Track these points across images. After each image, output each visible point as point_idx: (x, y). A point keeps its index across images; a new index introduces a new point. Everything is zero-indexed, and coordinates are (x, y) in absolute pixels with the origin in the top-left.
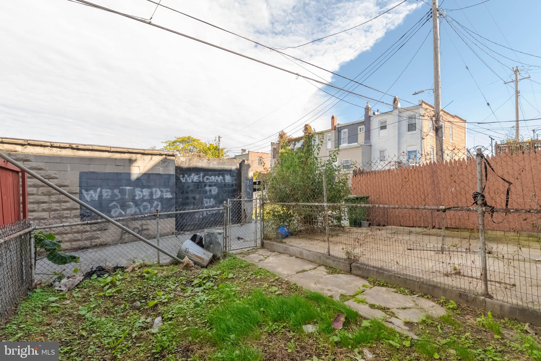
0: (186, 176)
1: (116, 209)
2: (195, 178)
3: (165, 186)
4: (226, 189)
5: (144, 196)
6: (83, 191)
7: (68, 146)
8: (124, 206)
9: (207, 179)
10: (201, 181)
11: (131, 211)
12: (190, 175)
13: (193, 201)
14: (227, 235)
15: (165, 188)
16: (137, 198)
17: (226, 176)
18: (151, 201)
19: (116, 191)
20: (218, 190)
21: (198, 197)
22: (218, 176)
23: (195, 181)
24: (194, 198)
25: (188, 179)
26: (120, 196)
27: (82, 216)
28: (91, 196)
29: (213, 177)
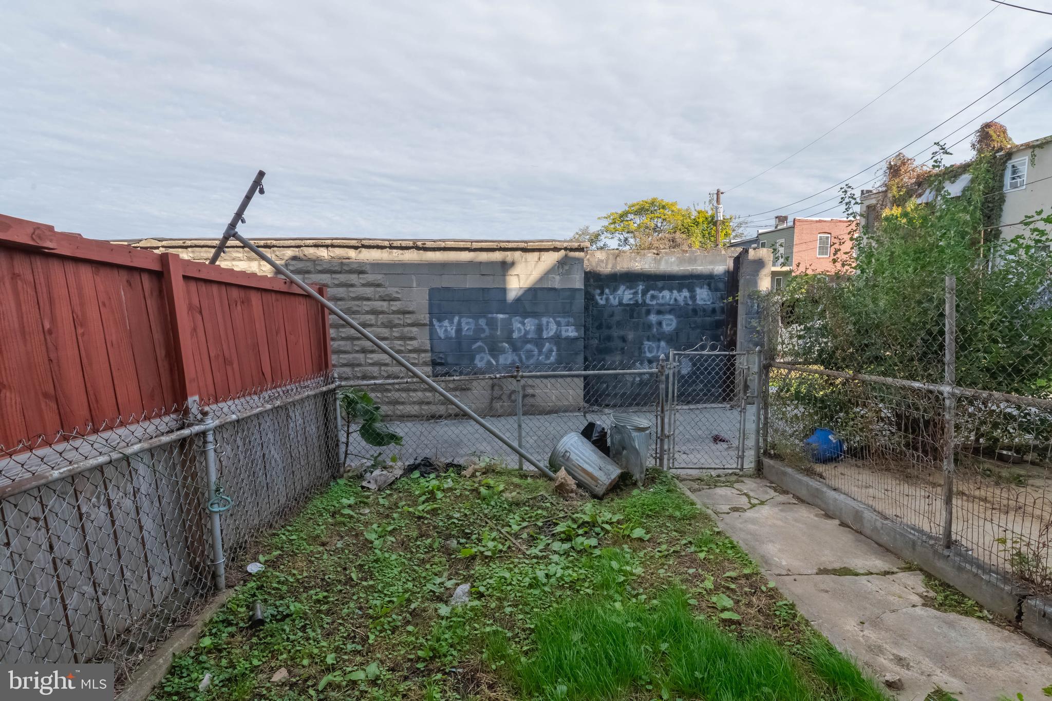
0: (607, 291)
1: (482, 355)
2: (625, 295)
3: (566, 313)
4: (698, 320)
5: (527, 333)
6: (435, 322)
7: (411, 244)
8: (495, 351)
9: (653, 297)
10: (640, 301)
11: (506, 359)
12: (615, 290)
13: (620, 344)
14: (666, 432)
15: (564, 317)
16: (515, 335)
17: (698, 290)
18: (539, 341)
19: (482, 322)
20: (678, 323)
21: (631, 336)
22: (680, 291)
23: (625, 301)
24: (624, 339)
25: (611, 297)
26: (487, 332)
27: (434, 364)
28: (446, 330)
29: (666, 293)
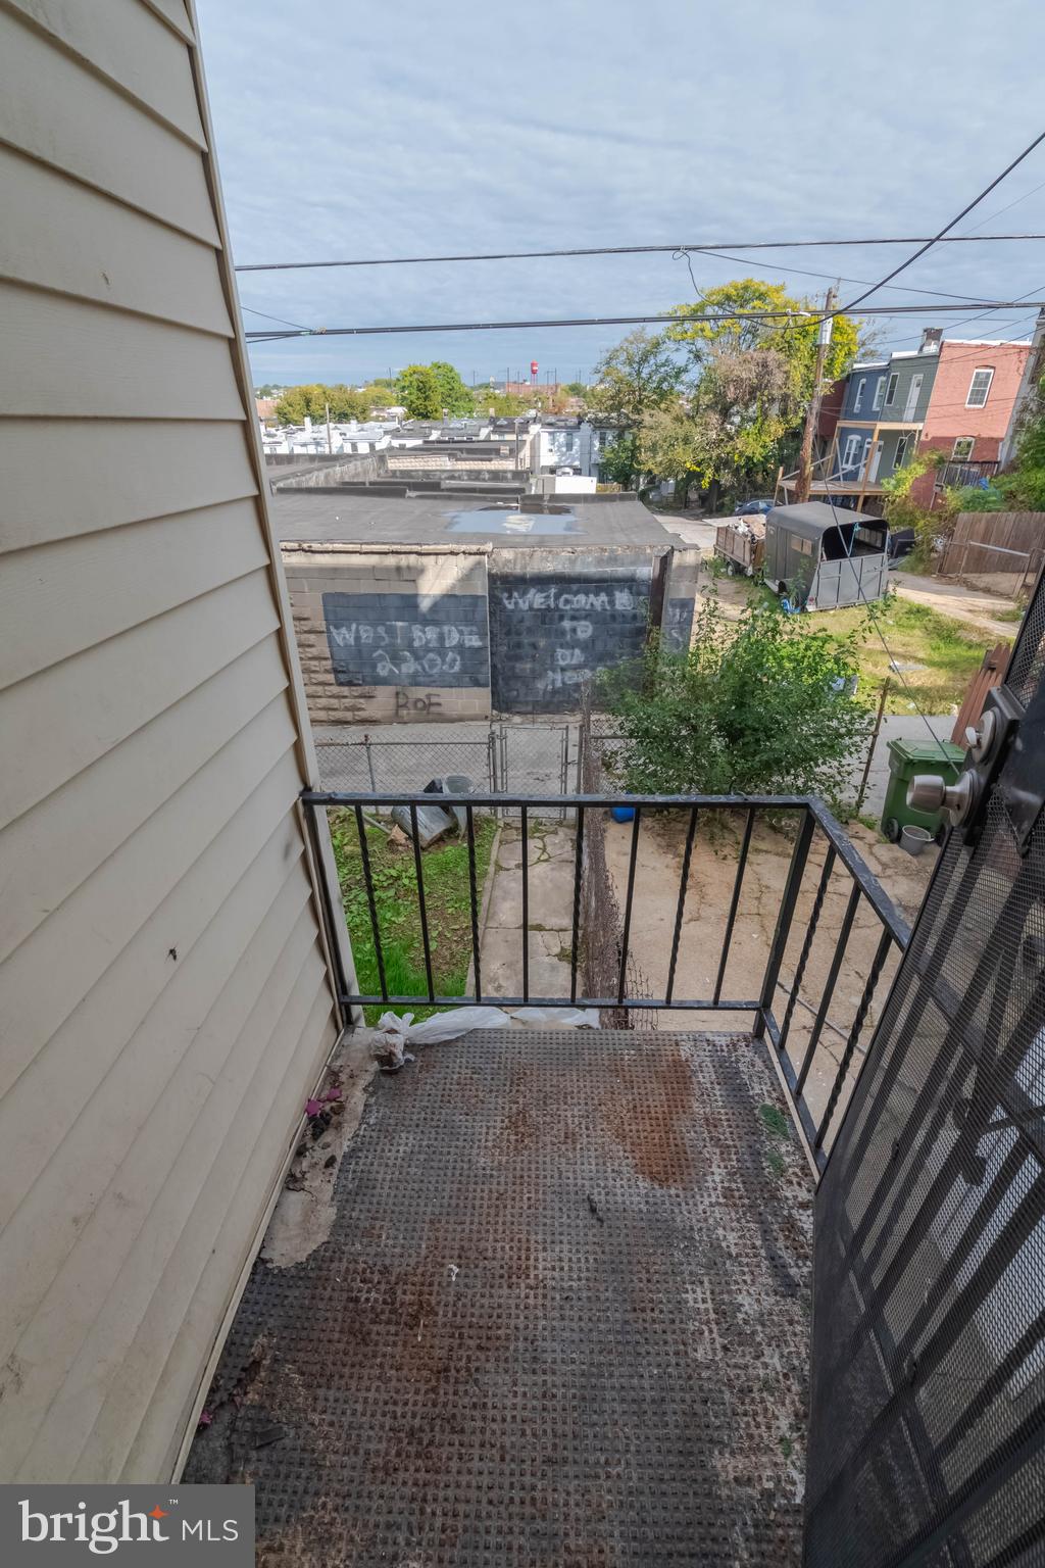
0: (516, 594)
1: (384, 663)
2: (536, 599)
3: (468, 621)
4: (617, 626)
5: (428, 642)
6: (332, 628)
7: (295, 545)
8: (396, 659)
9: (567, 602)
10: (552, 606)
11: (409, 668)
12: (524, 593)
13: (531, 651)
15: (466, 626)
16: (416, 644)
17: (618, 595)
18: (441, 651)
19: (381, 630)
20: (594, 630)
21: (542, 643)
22: (597, 595)
23: (536, 606)
24: (534, 646)
25: (520, 601)
26: (387, 640)
27: (336, 671)
28: (344, 638)
29: (582, 598)
